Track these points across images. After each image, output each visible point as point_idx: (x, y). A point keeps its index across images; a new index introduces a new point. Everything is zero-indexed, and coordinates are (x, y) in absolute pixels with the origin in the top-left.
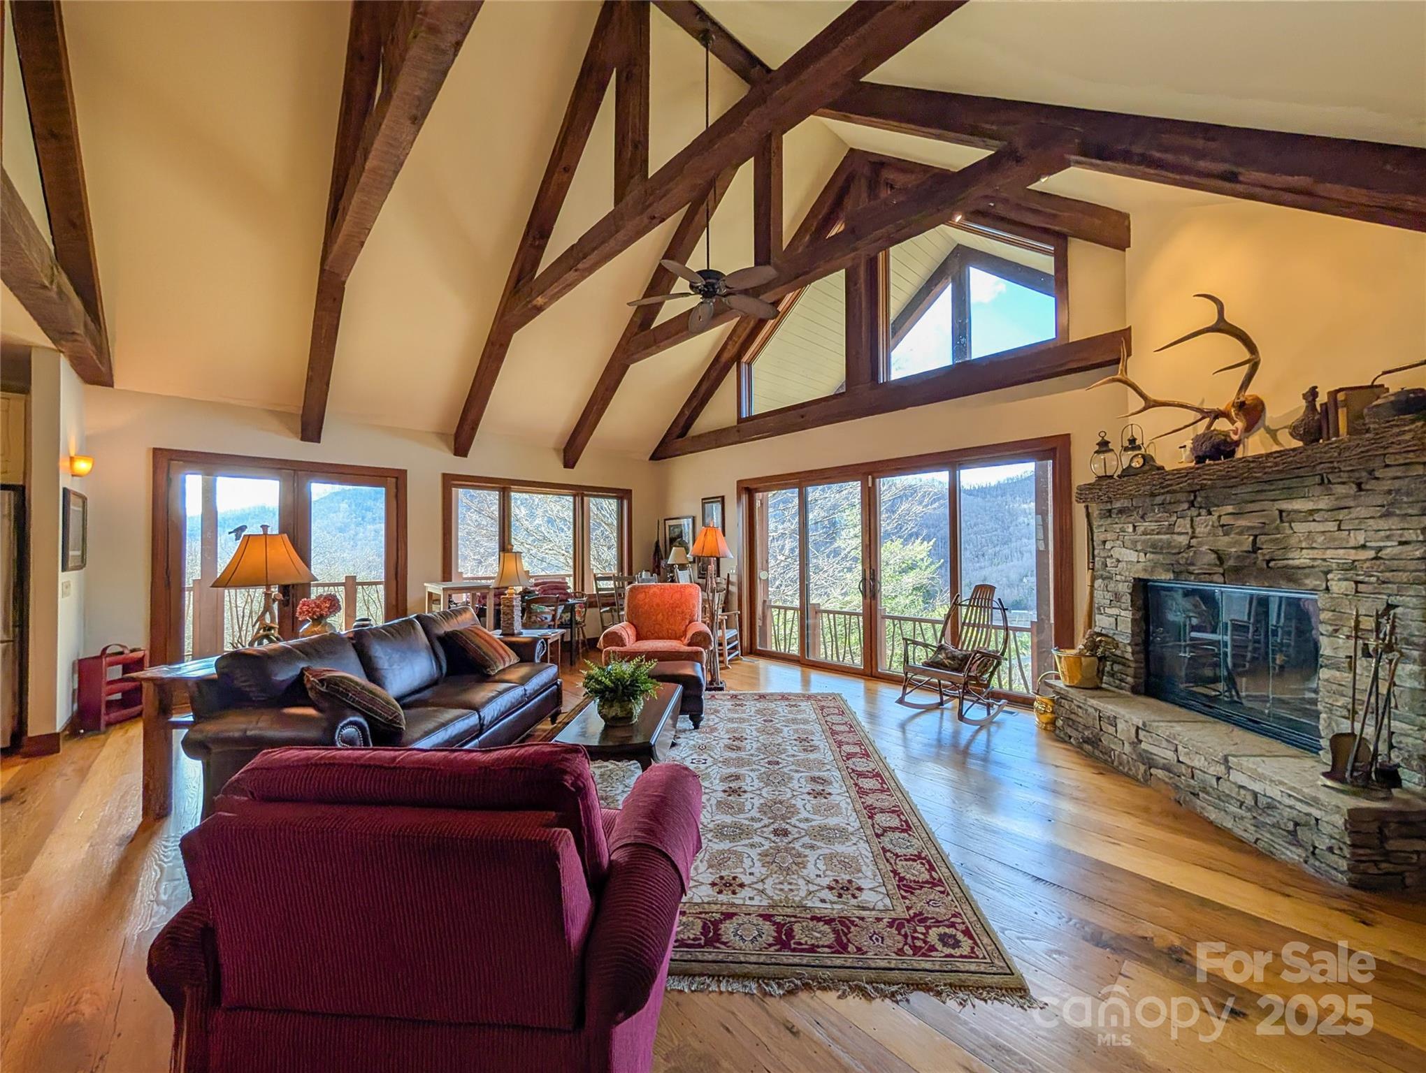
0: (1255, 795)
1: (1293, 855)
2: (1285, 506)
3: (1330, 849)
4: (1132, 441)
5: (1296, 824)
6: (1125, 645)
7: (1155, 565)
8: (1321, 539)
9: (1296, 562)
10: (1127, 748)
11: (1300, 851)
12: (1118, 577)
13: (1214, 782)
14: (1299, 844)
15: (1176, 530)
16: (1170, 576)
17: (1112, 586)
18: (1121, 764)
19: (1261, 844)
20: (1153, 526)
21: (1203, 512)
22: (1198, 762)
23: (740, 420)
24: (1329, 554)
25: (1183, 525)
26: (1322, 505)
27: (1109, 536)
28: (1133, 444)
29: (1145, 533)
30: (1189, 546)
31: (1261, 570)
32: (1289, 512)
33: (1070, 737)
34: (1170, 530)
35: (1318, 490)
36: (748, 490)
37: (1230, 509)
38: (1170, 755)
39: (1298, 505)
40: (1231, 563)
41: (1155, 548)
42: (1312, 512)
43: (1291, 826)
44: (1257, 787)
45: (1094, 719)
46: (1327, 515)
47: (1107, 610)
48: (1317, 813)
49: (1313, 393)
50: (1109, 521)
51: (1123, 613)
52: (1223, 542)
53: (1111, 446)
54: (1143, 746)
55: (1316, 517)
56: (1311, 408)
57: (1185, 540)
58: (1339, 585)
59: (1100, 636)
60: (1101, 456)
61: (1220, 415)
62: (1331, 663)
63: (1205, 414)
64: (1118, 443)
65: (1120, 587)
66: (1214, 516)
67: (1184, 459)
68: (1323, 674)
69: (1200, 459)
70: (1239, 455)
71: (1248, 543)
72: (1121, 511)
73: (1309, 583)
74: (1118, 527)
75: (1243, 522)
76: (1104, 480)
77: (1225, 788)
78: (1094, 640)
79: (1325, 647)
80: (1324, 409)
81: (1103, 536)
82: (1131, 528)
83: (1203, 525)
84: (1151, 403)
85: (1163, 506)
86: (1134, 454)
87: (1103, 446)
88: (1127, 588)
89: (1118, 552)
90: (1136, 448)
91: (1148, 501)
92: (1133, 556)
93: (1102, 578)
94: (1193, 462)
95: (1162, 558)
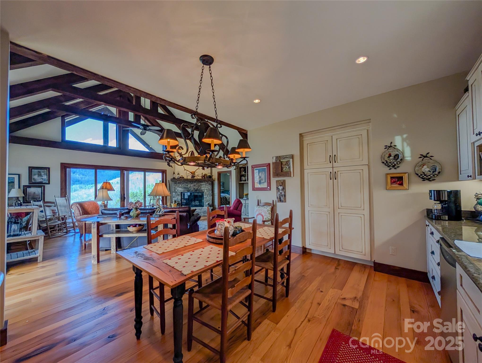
2: (201, 184)
4: (178, 173)
6: (180, 201)
7: (185, 190)
8: (204, 187)
9: (202, 189)
16: (187, 191)
17: (177, 193)
20: (184, 185)
23: (63, 141)
25: (189, 185)
27: (176, 186)
28: (178, 174)
31: (198, 190)
34: (187, 186)
36: (64, 167)
39: (202, 184)
41: (185, 188)
44: (204, 210)
46: (205, 185)
47: (176, 197)
49: (202, 173)
50: (176, 184)
51: (179, 197)
52: (194, 187)
56: (202, 175)
57: (189, 187)
58: (206, 191)
59: (176, 201)
60: (174, 175)
61: (192, 173)
62: (205, 198)
63: (191, 172)
64: (176, 173)
65: (179, 193)
66: (193, 184)
67: (190, 177)
68: (205, 199)
69: (192, 178)
70: (195, 178)
71: (197, 187)
72: (179, 183)
73: (203, 191)
74: (178, 185)
75: (197, 185)
76: (174, 178)
77: (201, 212)
78: (175, 202)
79: (205, 197)
80: (204, 175)
81: (175, 186)
82: (181, 185)
83: (192, 185)
84: (185, 170)
85: (186, 183)
86: (179, 175)
87: (174, 173)
88: (180, 193)
89: (178, 189)
90: (179, 174)
91: (183, 182)
92: (181, 189)
93: (175, 192)
94: (191, 178)
95: (186, 189)
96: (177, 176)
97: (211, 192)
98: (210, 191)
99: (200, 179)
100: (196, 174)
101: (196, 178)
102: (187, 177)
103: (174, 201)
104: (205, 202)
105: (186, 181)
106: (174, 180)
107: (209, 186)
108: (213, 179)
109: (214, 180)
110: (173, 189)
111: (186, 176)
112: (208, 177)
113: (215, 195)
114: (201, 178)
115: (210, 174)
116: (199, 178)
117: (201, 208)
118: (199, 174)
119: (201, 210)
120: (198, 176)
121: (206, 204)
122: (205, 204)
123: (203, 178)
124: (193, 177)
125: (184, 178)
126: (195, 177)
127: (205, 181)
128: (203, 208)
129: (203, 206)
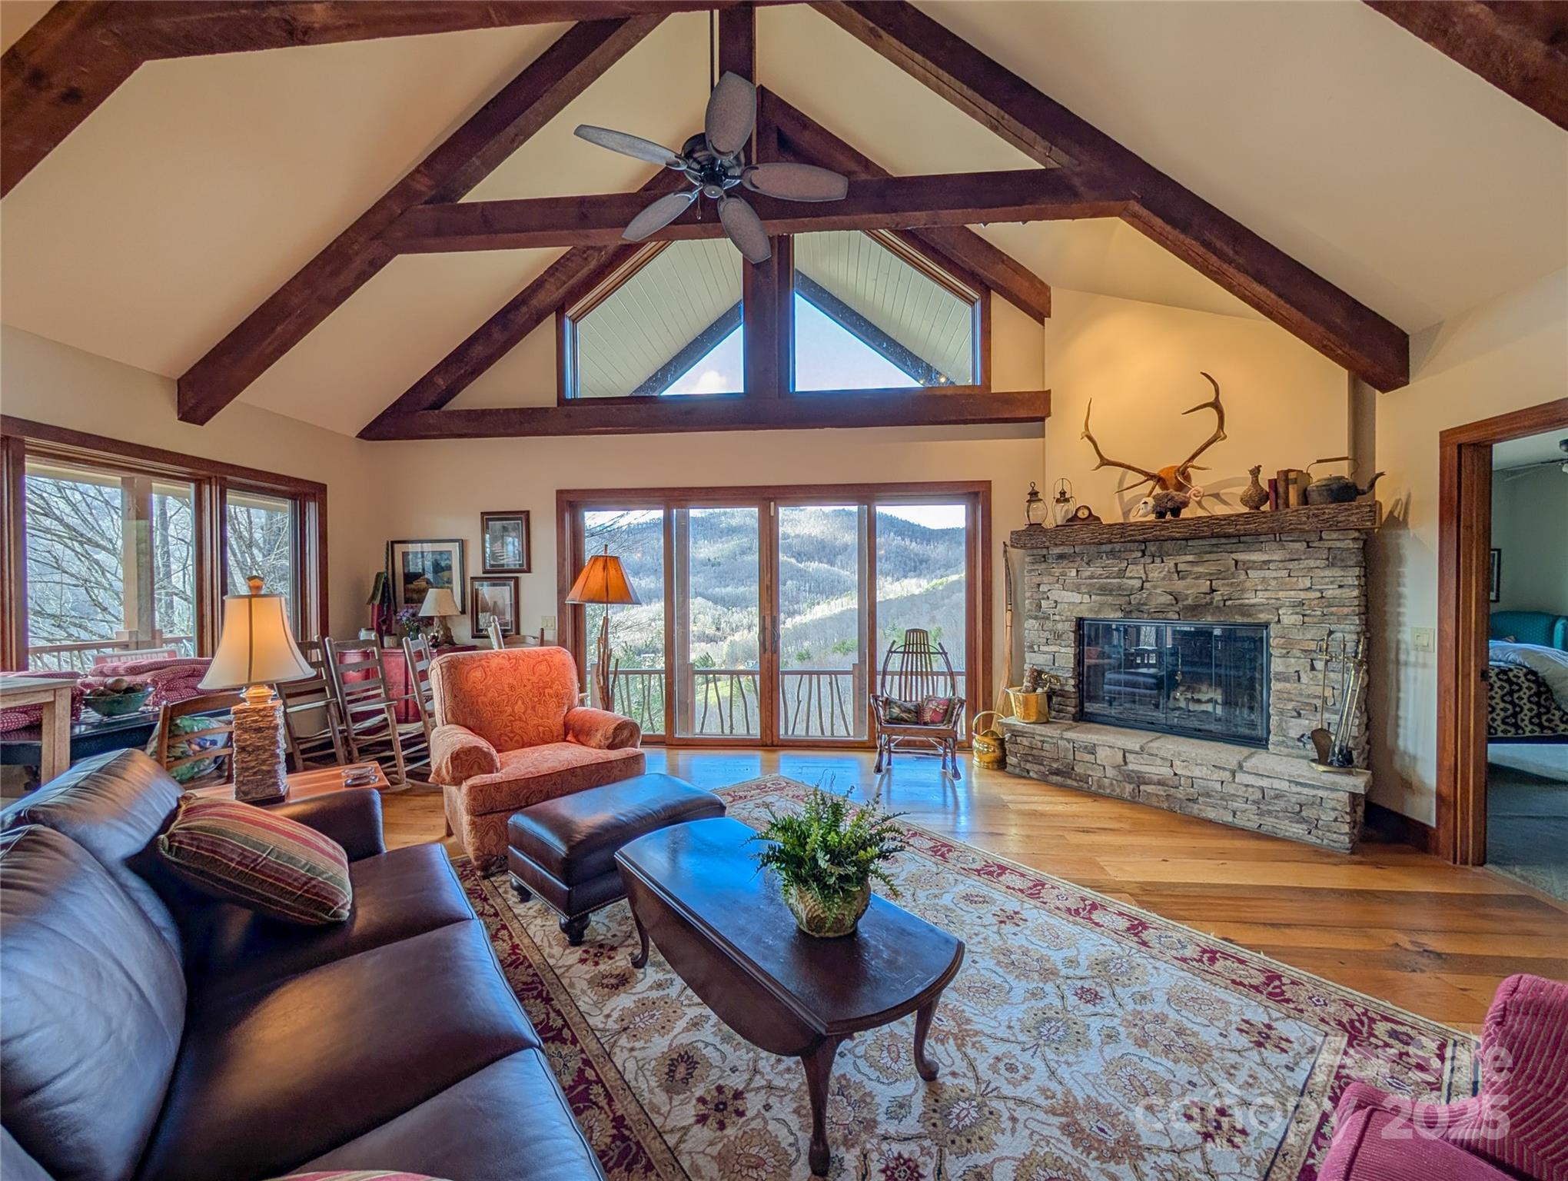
0: (1262, 789)
1: (1297, 830)
2: (1244, 556)
3: (1336, 820)
4: (1063, 493)
5: (1301, 806)
6: (1066, 679)
7: (1102, 605)
8: (1273, 583)
9: (1253, 601)
10: (1110, 772)
11: (1305, 826)
12: (1057, 618)
13: (1218, 786)
14: (1304, 821)
15: (1128, 574)
16: (1119, 614)
17: (1049, 625)
18: (1100, 787)
19: (1264, 828)
20: (1100, 571)
21: (1158, 560)
22: (1197, 772)
23: (562, 400)
24: (1281, 594)
25: (1134, 571)
26: (1276, 558)
27: (1045, 579)
28: (1063, 498)
29: (1091, 577)
30: (1142, 588)
31: (1218, 607)
32: (1244, 563)
33: (1028, 772)
34: (1121, 574)
35: (1274, 546)
36: (571, 503)
37: (1190, 558)
38: (1166, 771)
39: (1255, 557)
40: (1190, 601)
41: (1104, 590)
42: (1265, 562)
43: (1297, 808)
44: (1265, 783)
45: (1067, 750)
46: (1281, 565)
47: (1043, 648)
48: (1321, 793)
49: (1255, 472)
50: (1044, 566)
51: (1063, 650)
52: (1179, 585)
53: (1040, 496)
54: (1131, 767)
55: (1271, 566)
56: (1256, 482)
57: (1137, 583)
58: (1289, 618)
59: (1040, 673)
60: (1034, 505)
61: (1160, 480)
62: (1283, 678)
63: (1150, 477)
64: (1049, 494)
65: (1060, 626)
66: (1170, 564)
67: (1142, 514)
68: (1275, 686)
69: (1161, 515)
70: (1185, 513)
71: (1205, 586)
72: (1061, 557)
73: (1263, 617)
74: (1057, 571)
75: (1200, 569)
76: (1035, 528)
77: (1230, 789)
78: (1037, 677)
79: (1277, 665)
80: (1273, 484)
81: (1037, 580)
82: (1074, 573)
83: (1157, 571)
84: (1105, 462)
85: (1112, 554)
86: (1066, 506)
87: (1034, 496)
88: (1069, 627)
89: (1057, 594)
90: (1067, 500)
91: (1093, 549)
92: (1076, 598)
93: (1036, 618)
94: (1152, 517)
95: (1110, 599)
96: (1053, 515)
97: (1348, 632)
98: (1342, 618)
99: (1227, 518)
100: (1199, 481)
101: (1201, 513)
102: (1126, 514)
103: (1033, 671)
104: (1281, 713)
105: (1111, 542)
106: (1032, 537)
107: (1337, 572)
108: (1375, 508)
109: (1397, 522)
110: (1028, 594)
111: (1119, 512)
112: (1314, 496)
113: (1409, 655)
114: (1246, 510)
115: (1343, 470)
116: (1220, 510)
117: (1229, 754)
118: (1228, 483)
119: (1233, 773)
120: (1217, 496)
121: (1294, 733)
122: (1284, 733)
123: (1266, 507)
124: (1169, 509)
125: (1098, 519)
126: (1185, 504)
127: (1278, 534)
128: (1260, 760)
129: (1260, 742)
